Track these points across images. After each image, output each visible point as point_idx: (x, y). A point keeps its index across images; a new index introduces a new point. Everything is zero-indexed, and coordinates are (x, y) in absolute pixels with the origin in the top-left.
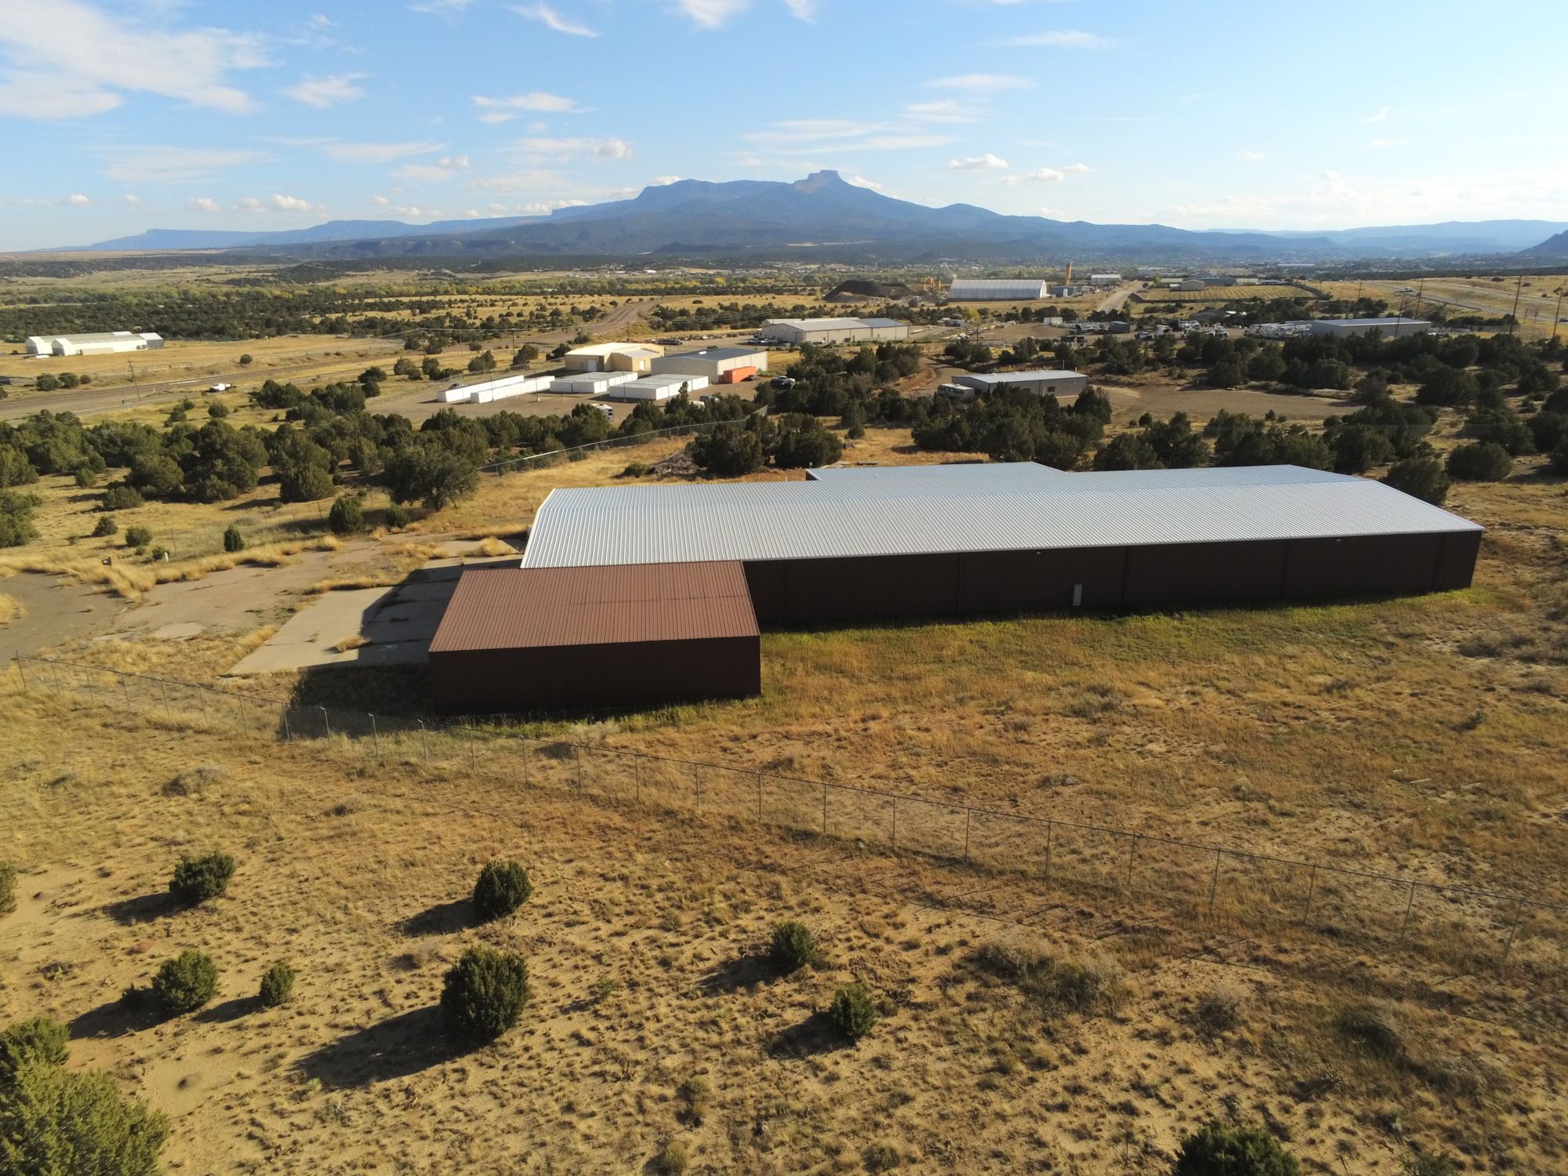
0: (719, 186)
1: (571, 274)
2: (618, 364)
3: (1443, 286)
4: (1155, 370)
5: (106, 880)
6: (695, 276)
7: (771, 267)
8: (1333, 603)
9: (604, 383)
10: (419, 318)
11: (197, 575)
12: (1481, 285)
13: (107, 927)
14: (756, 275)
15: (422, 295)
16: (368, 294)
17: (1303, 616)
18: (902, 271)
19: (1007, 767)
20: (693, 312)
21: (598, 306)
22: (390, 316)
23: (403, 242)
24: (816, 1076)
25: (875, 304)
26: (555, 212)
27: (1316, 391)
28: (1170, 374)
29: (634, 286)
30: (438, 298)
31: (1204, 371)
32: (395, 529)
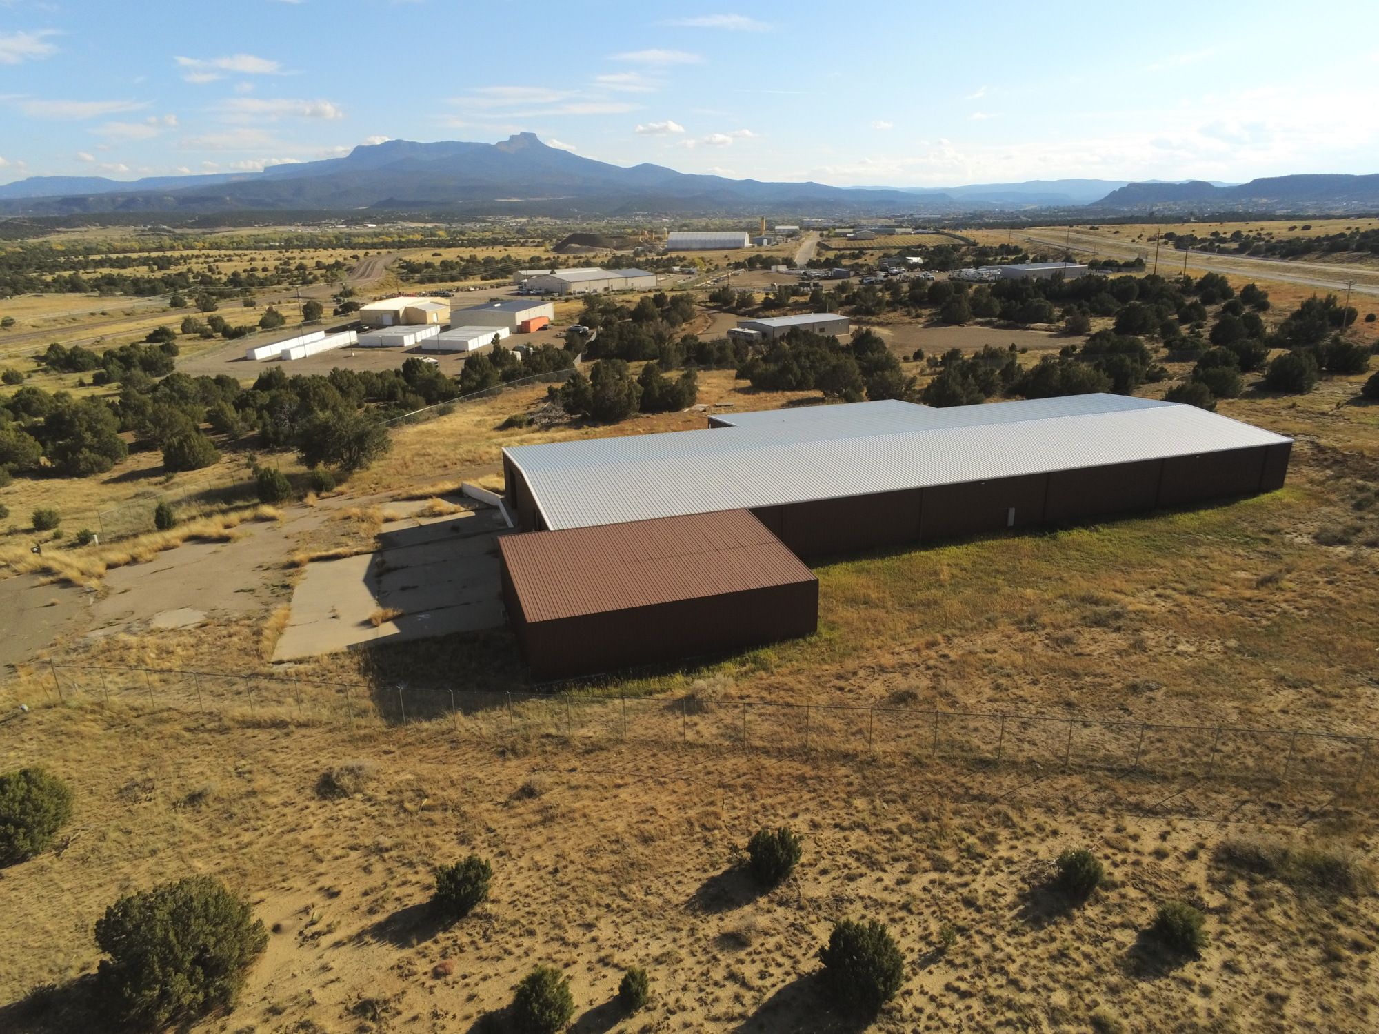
0: (427, 146)
1: (293, 229)
2: (414, 319)
3: (1054, 233)
4: (895, 310)
5: (337, 901)
6: (415, 230)
7: (484, 221)
8: (1200, 508)
9: (412, 336)
10: (159, 275)
11: (149, 556)
12: (1083, 233)
13: (389, 954)
14: (472, 228)
15: (150, 251)
16: (88, 251)
17: (1185, 520)
18: (604, 223)
19: (1088, 679)
20: (437, 264)
21: (341, 259)
22: (127, 272)
23: (113, 198)
24: (1193, 991)
25: (605, 254)
26: (267, 169)
27: (1033, 325)
28: (909, 314)
29: (361, 240)
30: (169, 254)
31: (933, 311)
32: (323, 494)
